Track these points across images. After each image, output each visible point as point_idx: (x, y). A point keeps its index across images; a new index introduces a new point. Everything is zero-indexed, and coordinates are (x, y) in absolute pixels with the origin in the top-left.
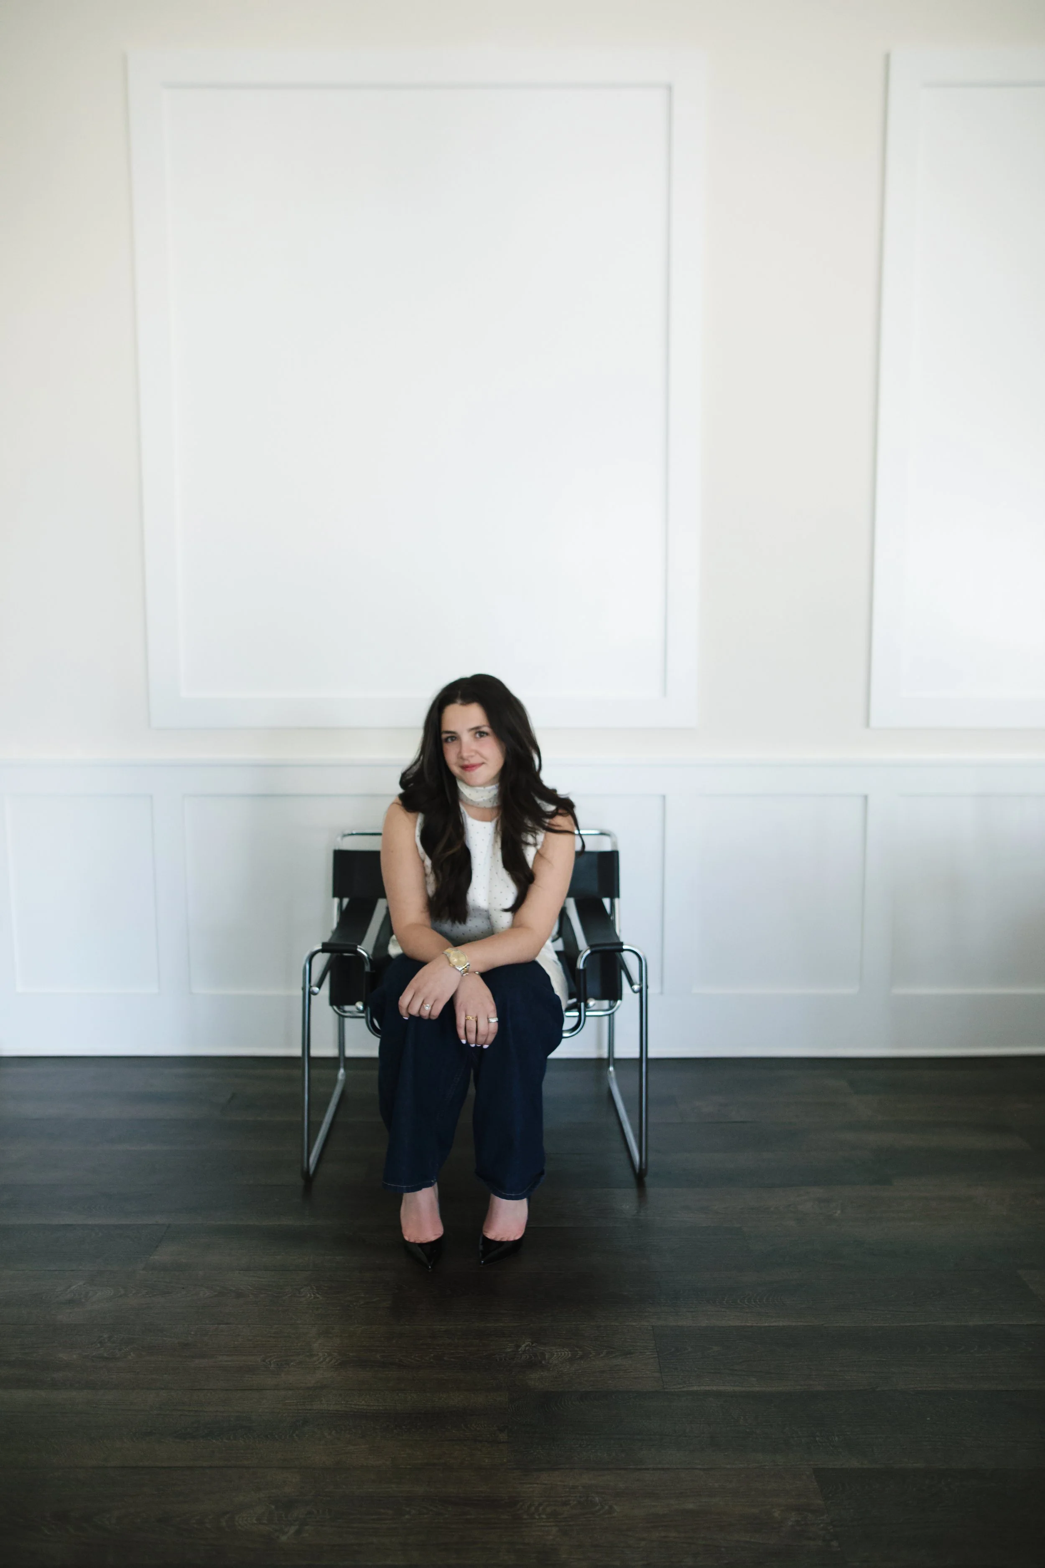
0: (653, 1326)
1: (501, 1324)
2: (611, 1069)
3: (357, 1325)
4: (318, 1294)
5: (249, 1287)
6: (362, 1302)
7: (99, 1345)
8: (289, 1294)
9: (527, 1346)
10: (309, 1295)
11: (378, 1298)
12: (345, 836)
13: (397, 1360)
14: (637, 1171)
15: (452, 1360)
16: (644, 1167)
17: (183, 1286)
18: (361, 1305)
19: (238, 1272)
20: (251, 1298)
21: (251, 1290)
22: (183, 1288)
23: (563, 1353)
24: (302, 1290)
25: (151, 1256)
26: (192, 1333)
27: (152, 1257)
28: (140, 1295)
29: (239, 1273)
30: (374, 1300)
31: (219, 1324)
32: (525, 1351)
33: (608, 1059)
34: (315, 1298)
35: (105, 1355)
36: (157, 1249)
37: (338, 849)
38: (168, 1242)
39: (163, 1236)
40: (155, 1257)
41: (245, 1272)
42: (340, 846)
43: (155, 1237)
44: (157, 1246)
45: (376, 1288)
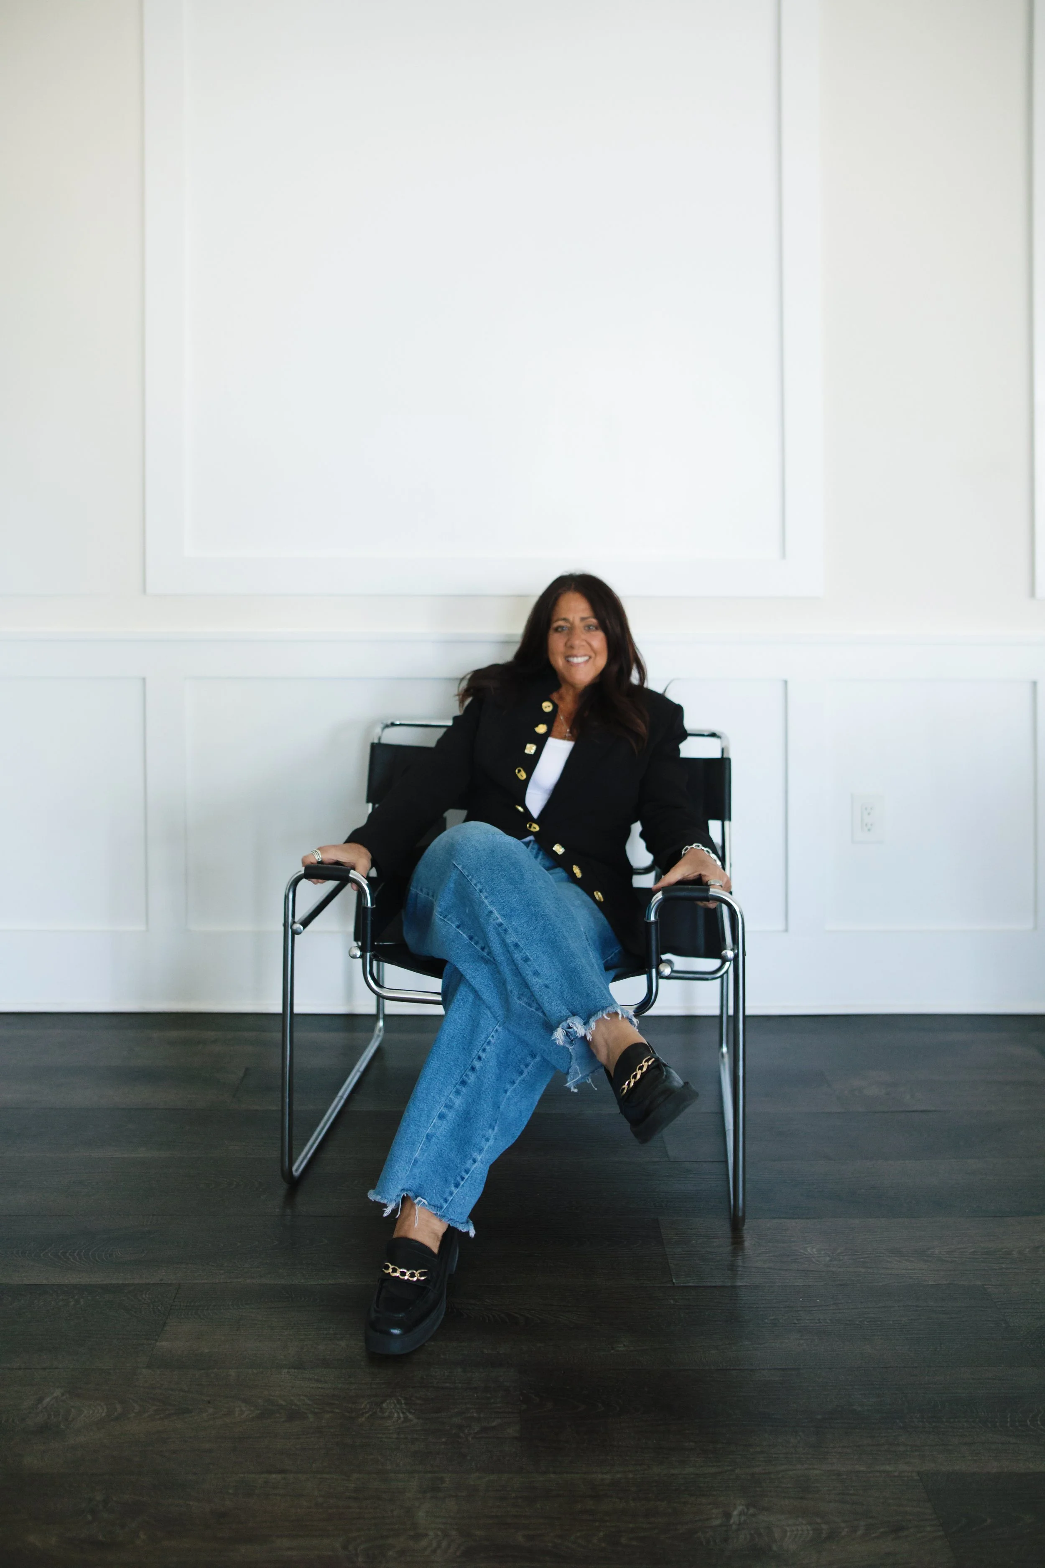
0: (919, 1473)
1: (691, 1470)
3: (477, 1474)
4: (410, 1413)
5: (305, 1398)
6: (477, 1429)
7: (89, 1517)
8: (366, 1412)
9: (740, 1514)
10: (396, 1415)
11: (499, 1421)
13: (550, 1544)
15: (634, 1543)
17: (209, 1398)
18: (476, 1433)
19: (286, 1370)
20: (311, 1420)
21: (309, 1405)
22: (209, 1402)
23: (799, 1528)
24: (384, 1405)
25: (156, 1340)
26: (230, 1491)
27: (158, 1343)
28: (146, 1415)
29: (288, 1372)
30: (494, 1424)
31: (270, 1472)
32: (740, 1524)
34: (406, 1419)
35: (100, 1538)
36: (165, 1329)
37: (376, 741)
38: (181, 1315)
39: (171, 1307)
40: (163, 1343)
41: (296, 1371)
42: (380, 739)
43: (159, 1308)
44: (165, 1323)
45: (492, 1401)
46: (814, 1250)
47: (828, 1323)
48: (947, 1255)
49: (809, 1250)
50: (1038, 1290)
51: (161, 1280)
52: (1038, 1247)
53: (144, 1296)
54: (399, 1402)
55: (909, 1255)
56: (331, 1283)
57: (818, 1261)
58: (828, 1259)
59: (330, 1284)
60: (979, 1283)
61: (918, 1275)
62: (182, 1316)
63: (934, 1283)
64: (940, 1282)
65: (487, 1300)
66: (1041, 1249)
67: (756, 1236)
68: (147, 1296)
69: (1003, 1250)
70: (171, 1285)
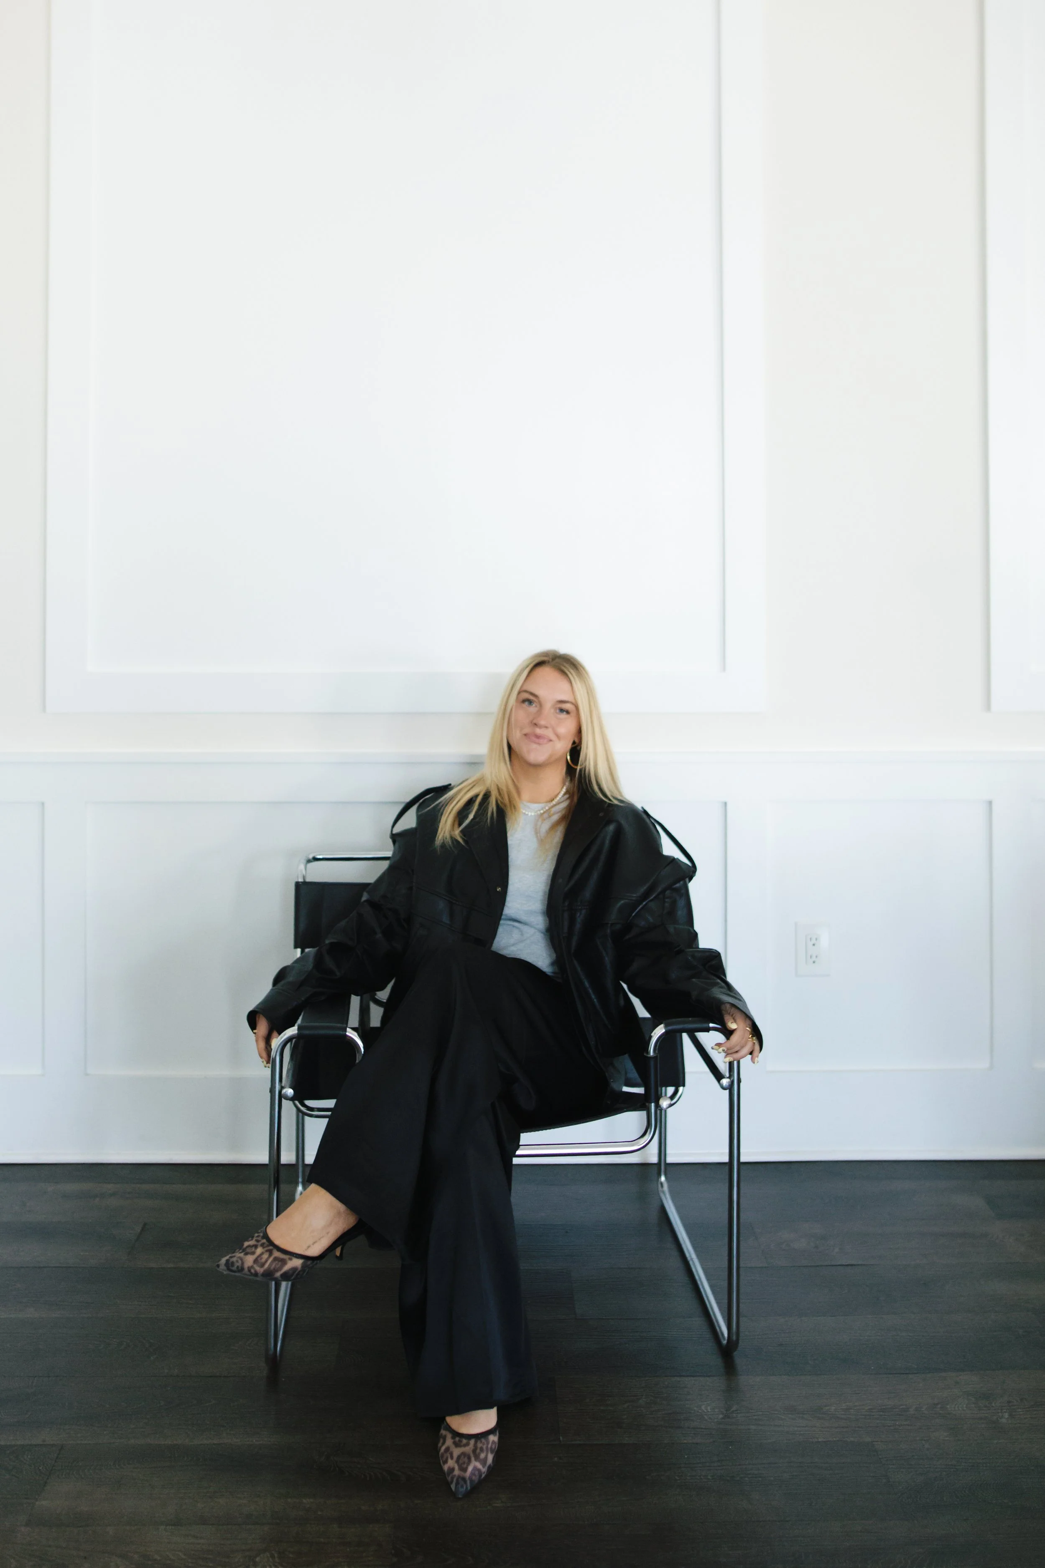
2: (663, 1178)
5: (180, 1553)
12: (309, 861)
14: (725, 1342)
16: (734, 1338)
19: (163, 1527)
21: (183, 1559)
25: (37, 1500)
27: (37, 1503)
29: (165, 1529)
33: (659, 1164)
36: (45, 1488)
37: (301, 880)
38: (62, 1475)
39: (53, 1467)
40: (44, 1503)
41: (173, 1527)
42: (304, 877)
43: (40, 1468)
44: (46, 1483)
45: (364, 1554)
46: (709, 1408)
47: (709, 1479)
48: (843, 1413)
49: (703, 1407)
50: (927, 1446)
51: (44, 1441)
52: (937, 1404)
53: (25, 1457)
54: (273, 1556)
55: (805, 1412)
56: (216, 1442)
57: (710, 1418)
58: (721, 1416)
59: (214, 1444)
60: (868, 1439)
61: (809, 1432)
62: (64, 1476)
63: (824, 1440)
64: (830, 1439)
65: (370, 1459)
66: (939, 1406)
67: (652, 1394)
68: (29, 1457)
69: (901, 1407)
70: (53, 1445)
